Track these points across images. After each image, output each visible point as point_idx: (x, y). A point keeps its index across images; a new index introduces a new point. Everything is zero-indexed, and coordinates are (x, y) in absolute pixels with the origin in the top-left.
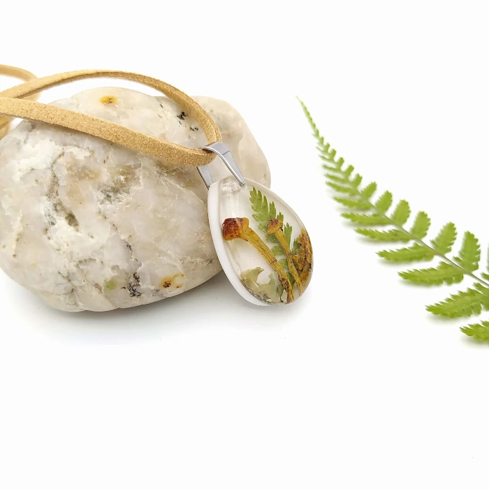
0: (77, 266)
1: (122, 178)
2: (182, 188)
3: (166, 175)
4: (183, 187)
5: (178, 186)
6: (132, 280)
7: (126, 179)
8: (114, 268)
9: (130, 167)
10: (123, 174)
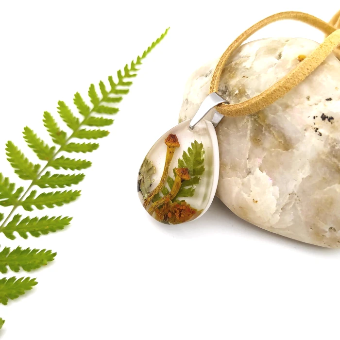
1: (237, 92)
2: (248, 136)
3: (253, 119)
4: (250, 136)
5: (249, 132)
7: (236, 94)
9: (245, 92)
10: (240, 91)
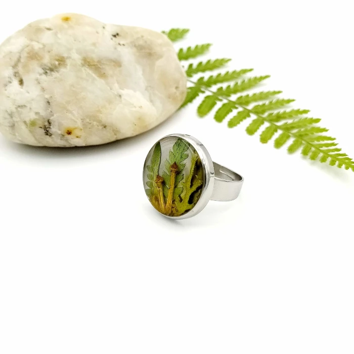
0: (16, 108)
4: (97, 76)
5: (94, 75)
6: (46, 124)
8: (37, 113)
9: (63, 57)
10: (58, 60)
